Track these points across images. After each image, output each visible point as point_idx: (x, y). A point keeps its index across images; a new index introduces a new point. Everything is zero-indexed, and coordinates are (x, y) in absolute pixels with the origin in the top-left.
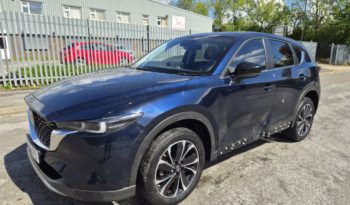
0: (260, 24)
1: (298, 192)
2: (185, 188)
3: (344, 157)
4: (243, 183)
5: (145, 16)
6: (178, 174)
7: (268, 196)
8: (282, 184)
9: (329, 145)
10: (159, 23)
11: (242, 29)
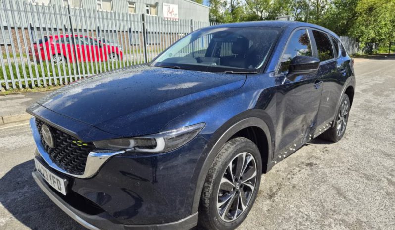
0: (260, 14)
1: (358, 199)
2: (244, 208)
3: (388, 156)
4: (298, 194)
5: (131, 3)
6: (237, 192)
7: (330, 207)
8: (339, 192)
9: (367, 144)
10: (148, 12)
11: (242, 20)
